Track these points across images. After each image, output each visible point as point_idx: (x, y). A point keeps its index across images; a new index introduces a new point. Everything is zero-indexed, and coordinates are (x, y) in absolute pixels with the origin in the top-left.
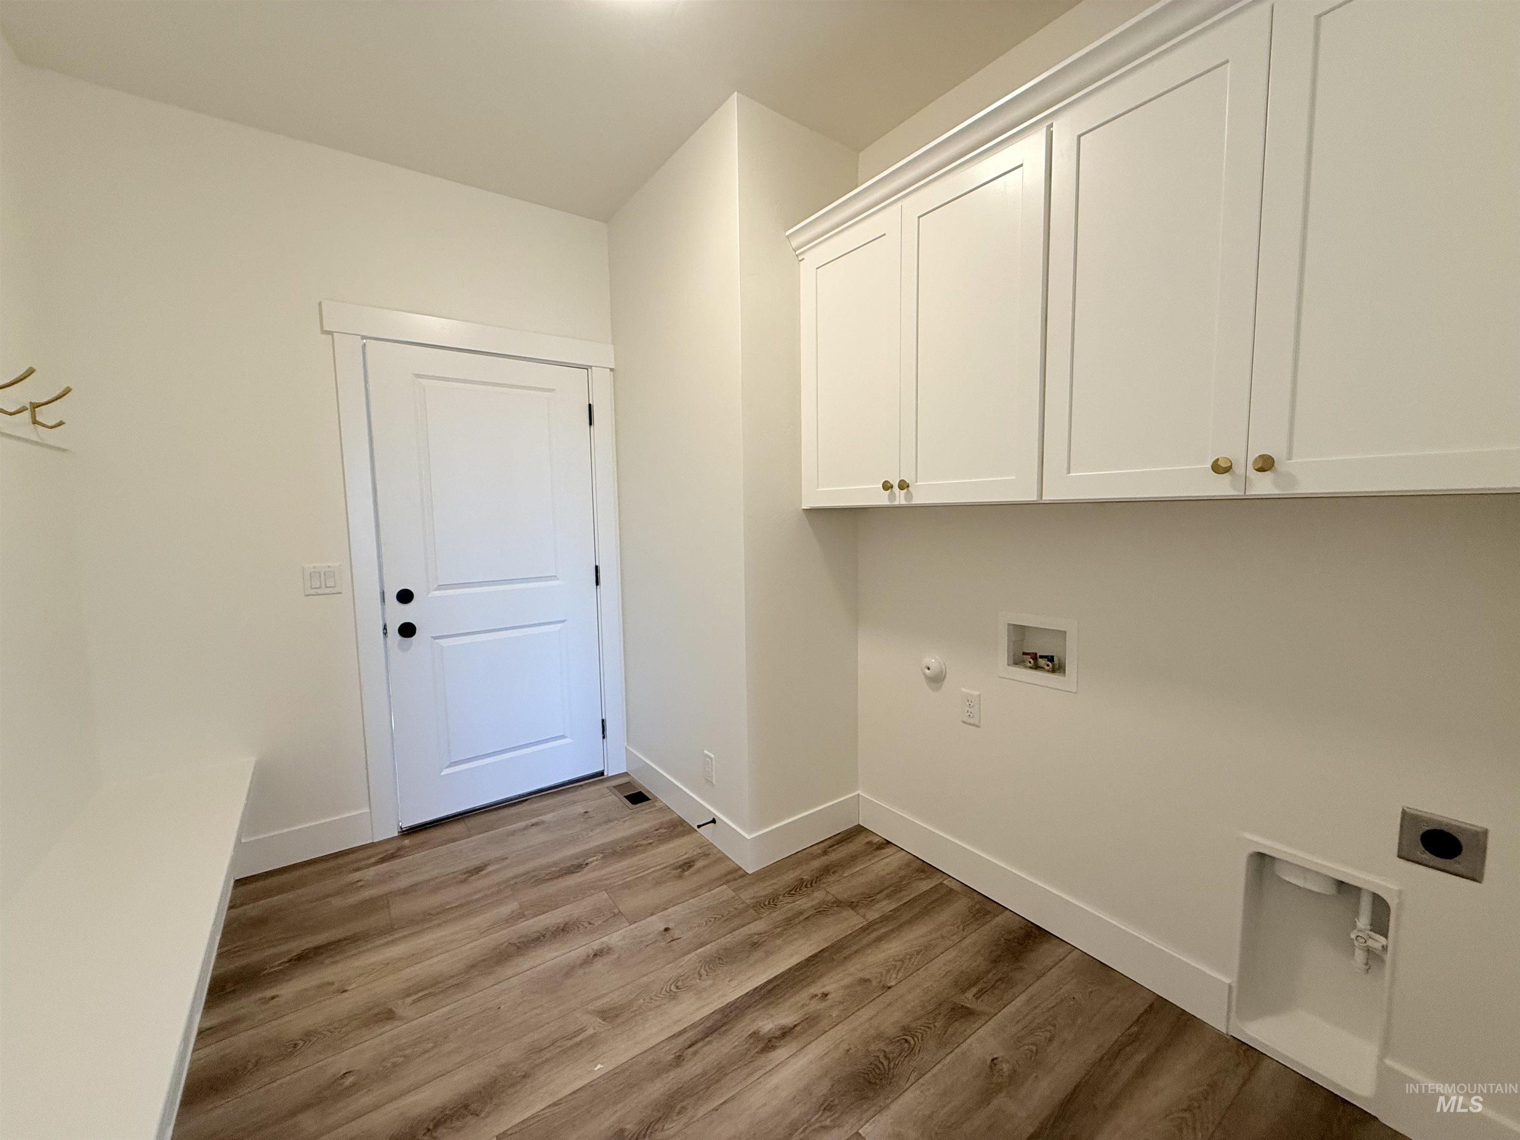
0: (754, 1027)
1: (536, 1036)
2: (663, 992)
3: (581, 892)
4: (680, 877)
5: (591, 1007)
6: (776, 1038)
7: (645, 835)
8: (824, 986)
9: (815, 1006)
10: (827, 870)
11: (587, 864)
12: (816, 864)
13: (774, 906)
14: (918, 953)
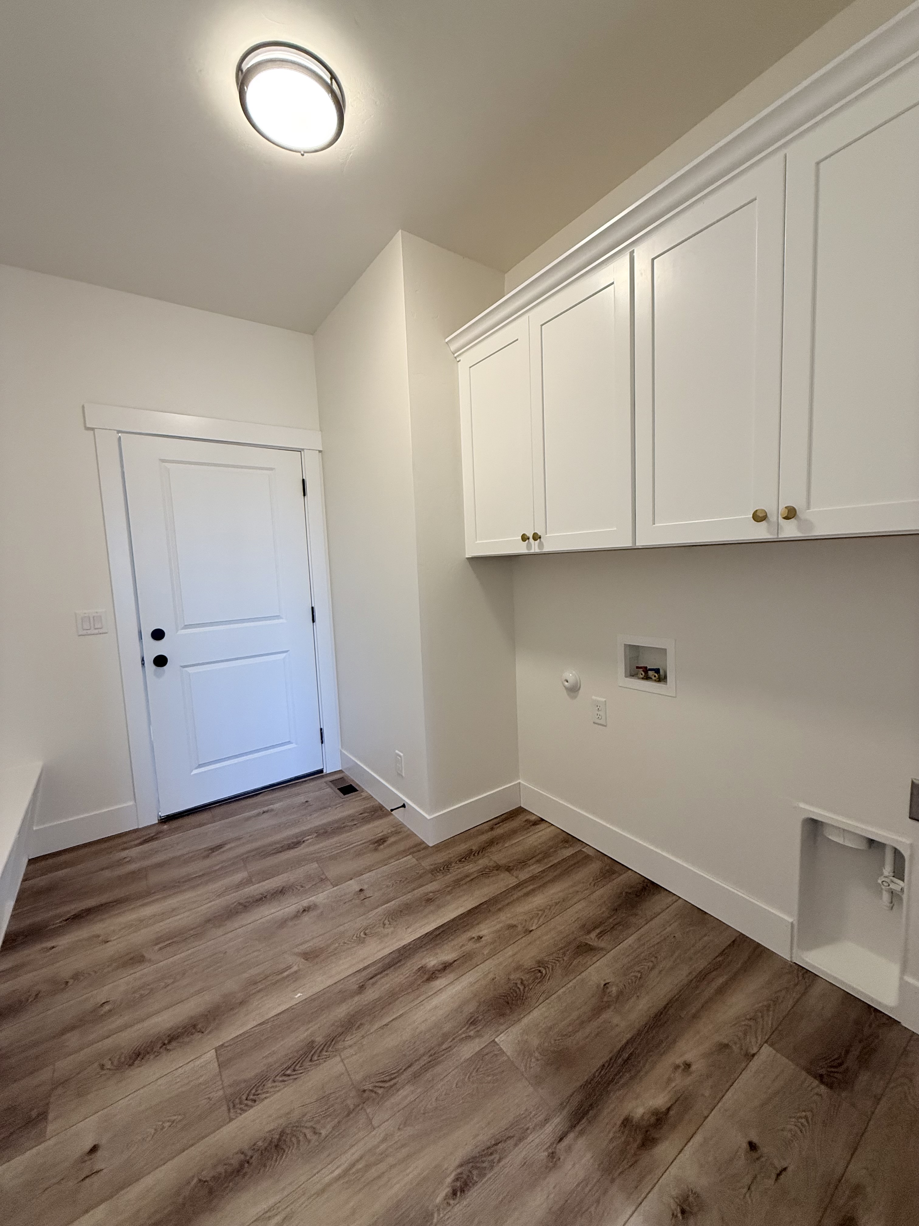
0: (424, 962)
1: (254, 971)
2: (355, 938)
3: (299, 862)
4: (376, 850)
5: (296, 950)
6: (439, 971)
7: (351, 818)
8: (481, 931)
9: (470, 946)
10: (491, 843)
11: (304, 841)
12: (484, 838)
13: (447, 871)
14: (557, 904)
